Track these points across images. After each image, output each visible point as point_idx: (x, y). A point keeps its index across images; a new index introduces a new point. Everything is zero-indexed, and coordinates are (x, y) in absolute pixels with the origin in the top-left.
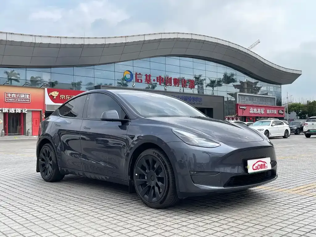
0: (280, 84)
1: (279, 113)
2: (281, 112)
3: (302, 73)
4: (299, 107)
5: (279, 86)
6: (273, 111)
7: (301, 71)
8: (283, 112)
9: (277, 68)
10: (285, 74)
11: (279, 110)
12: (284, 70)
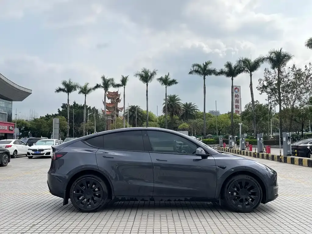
0: (12, 100)
1: (9, 129)
2: (11, 128)
3: (32, 92)
4: (23, 124)
5: (10, 102)
6: (4, 127)
7: (32, 90)
8: (13, 128)
9: (12, 84)
10: (18, 91)
11: (9, 127)
12: (18, 87)
